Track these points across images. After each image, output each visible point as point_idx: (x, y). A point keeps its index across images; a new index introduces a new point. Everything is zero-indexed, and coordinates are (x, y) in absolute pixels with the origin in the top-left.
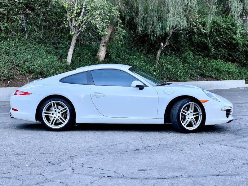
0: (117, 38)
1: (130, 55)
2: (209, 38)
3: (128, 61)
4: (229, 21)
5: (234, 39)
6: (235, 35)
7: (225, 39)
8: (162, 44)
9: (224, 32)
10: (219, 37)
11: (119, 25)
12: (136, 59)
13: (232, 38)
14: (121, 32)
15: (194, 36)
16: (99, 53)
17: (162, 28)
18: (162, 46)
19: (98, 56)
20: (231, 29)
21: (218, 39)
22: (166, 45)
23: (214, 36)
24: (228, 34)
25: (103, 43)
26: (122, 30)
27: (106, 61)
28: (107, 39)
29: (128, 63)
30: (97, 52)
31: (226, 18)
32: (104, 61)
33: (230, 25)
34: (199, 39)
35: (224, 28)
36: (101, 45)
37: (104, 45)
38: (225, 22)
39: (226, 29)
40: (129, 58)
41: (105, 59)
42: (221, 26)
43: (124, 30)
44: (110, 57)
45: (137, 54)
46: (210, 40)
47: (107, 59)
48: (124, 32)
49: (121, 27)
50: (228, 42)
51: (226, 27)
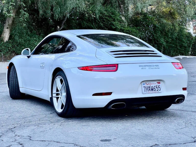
0: (21, 20)
1: (31, 37)
2: (95, 24)
3: (30, 42)
4: (109, 10)
5: (113, 25)
6: (115, 22)
7: (107, 25)
8: (59, 28)
9: (106, 19)
10: (102, 23)
11: (23, 8)
12: (36, 40)
13: (112, 24)
14: (24, 14)
15: (83, 22)
16: (3, 35)
17: (61, 12)
18: (58, 29)
19: (3, 37)
20: (111, 17)
21: (102, 24)
22: (62, 28)
23: (98, 22)
24: (109, 20)
25: (6, 25)
26: (25, 13)
27: (10, 42)
28: (10, 22)
29: (30, 44)
30: (1, 34)
31: (107, 7)
32: (8, 42)
33: (110, 13)
34: (87, 24)
35: (106, 16)
36: (5, 27)
37: (8, 27)
38: (106, 11)
39: (107, 16)
40: (30, 40)
41: (9, 40)
42: (104, 14)
43: (27, 13)
44: (14, 38)
45: (37, 36)
46: (95, 25)
47: (11, 40)
48: (27, 15)
49: (24, 10)
50: (109, 27)
51: (107, 15)
